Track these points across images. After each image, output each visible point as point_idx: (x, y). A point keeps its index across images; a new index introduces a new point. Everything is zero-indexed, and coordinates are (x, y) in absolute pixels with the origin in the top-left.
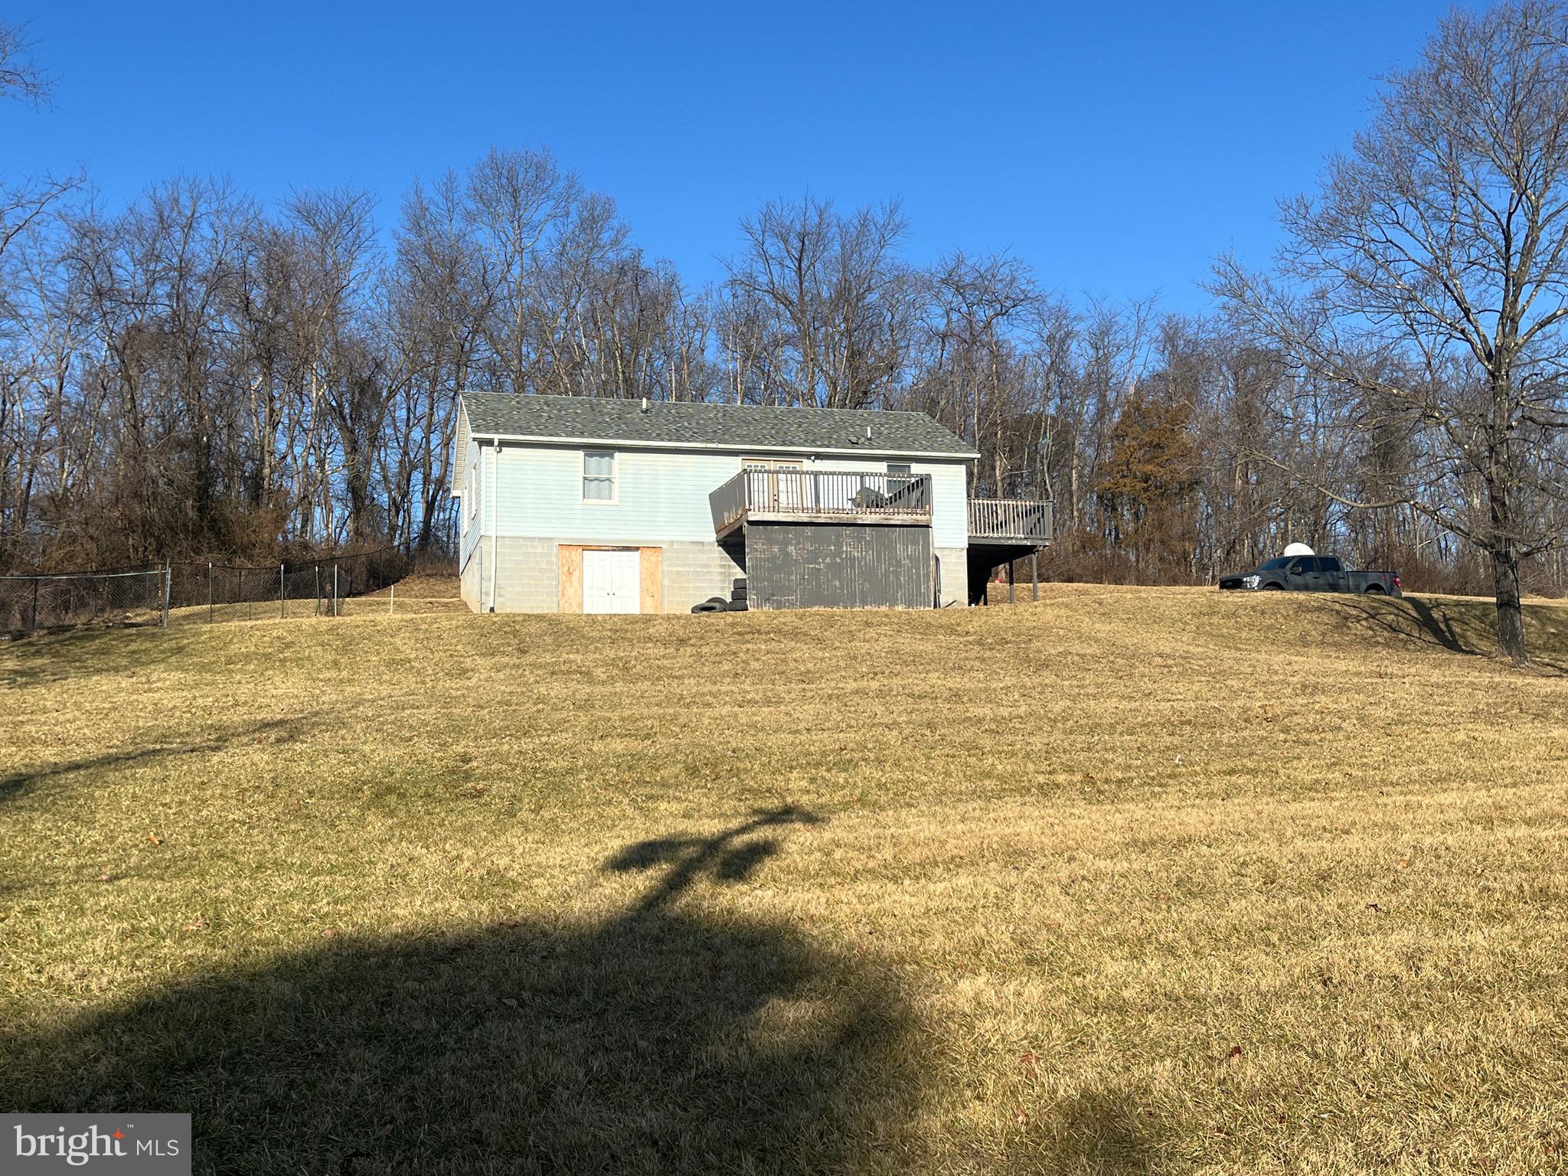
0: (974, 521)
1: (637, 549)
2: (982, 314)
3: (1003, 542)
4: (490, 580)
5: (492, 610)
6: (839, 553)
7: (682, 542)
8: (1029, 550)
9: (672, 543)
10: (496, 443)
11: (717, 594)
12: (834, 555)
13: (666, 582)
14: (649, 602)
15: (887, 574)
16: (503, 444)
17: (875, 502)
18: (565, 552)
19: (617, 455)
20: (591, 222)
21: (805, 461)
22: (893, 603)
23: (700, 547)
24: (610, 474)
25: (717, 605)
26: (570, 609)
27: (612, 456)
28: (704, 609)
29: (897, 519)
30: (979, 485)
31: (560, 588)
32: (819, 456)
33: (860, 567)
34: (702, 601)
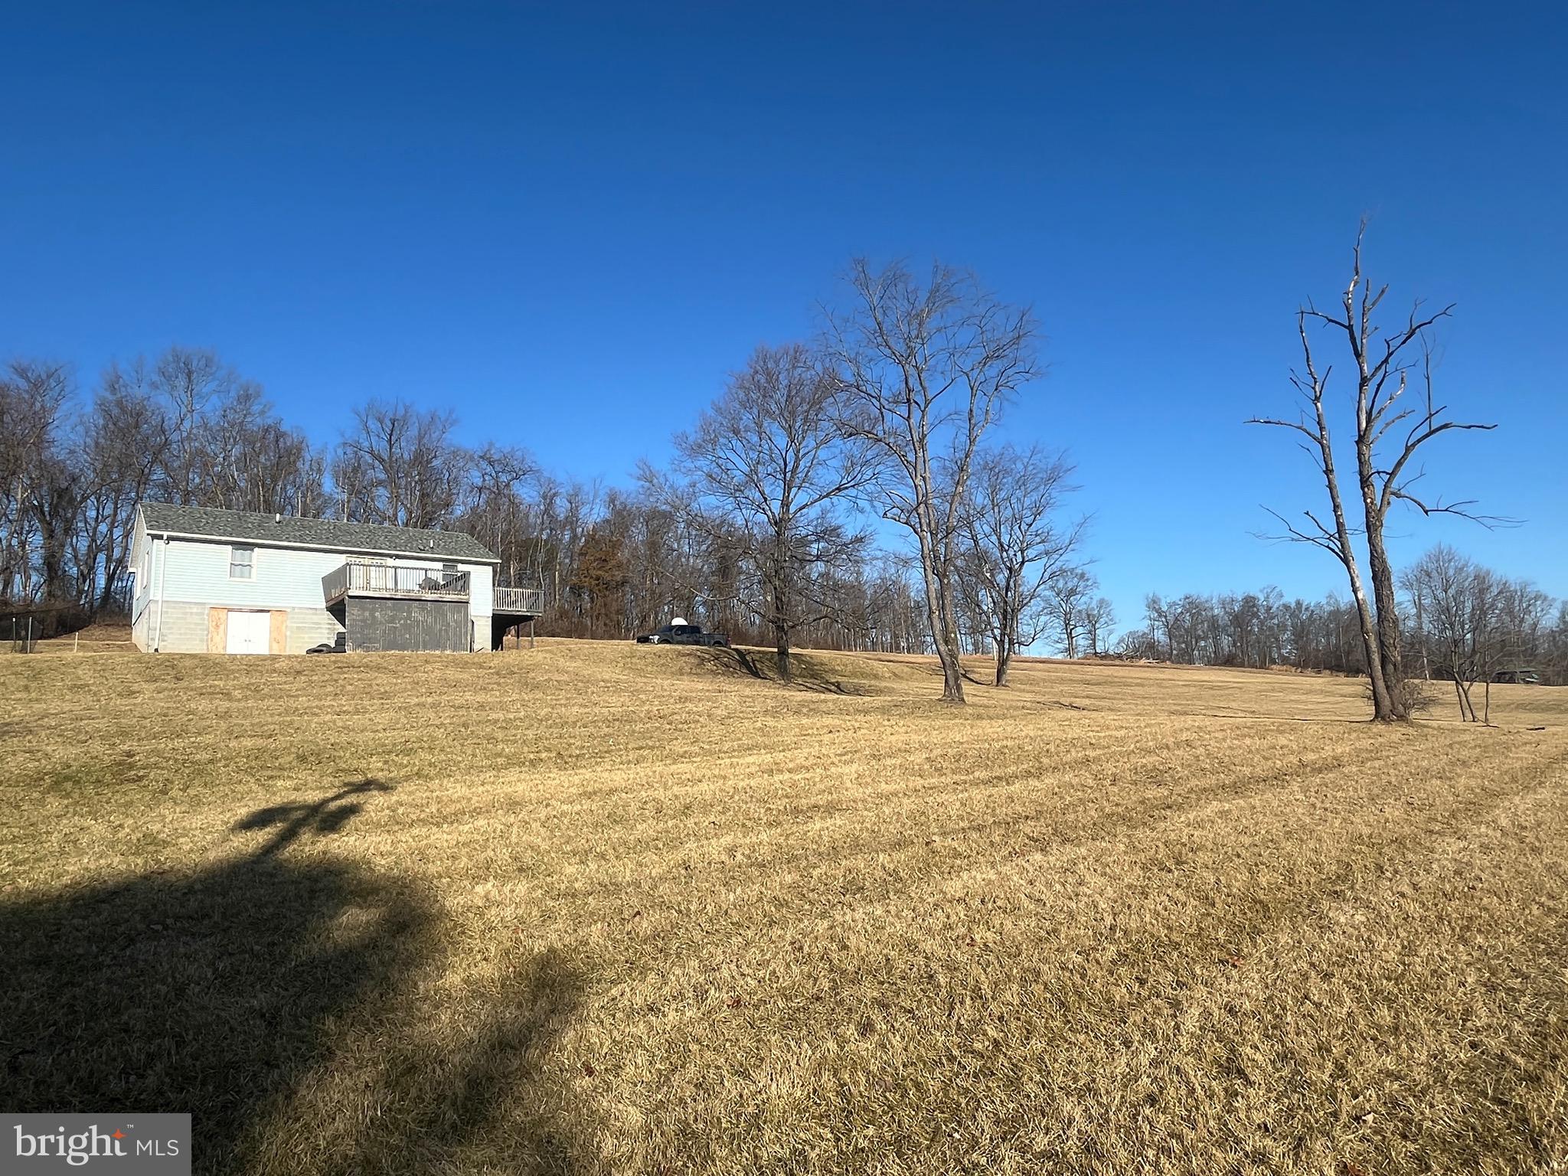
0: (497, 600)
1: (269, 611)
2: (504, 478)
3: (514, 613)
4: (155, 629)
5: (156, 650)
6: (409, 617)
7: (300, 608)
8: (530, 618)
9: (294, 608)
10: (165, 538)
11: (325, 642)
12: (406, 619)
13: (288, 633)
14: (275, 646)
15: (441, 630)
16: (170, 539)
17: (434, 586)
18: (214, 612)
19: (256, 549)
20: (246, 398)
21: (389, 559)
22: (444, 648)
23: (314, 611)
24: (250, 561)
25: (324, 649)
26: (216, 650)
27: (253, 550)
28: (315, 651)
29: (448, 598)
30: (501, 579)
31: (210, 636)
32: (398, 557)
33: (423, 627)
34: (314, 646)
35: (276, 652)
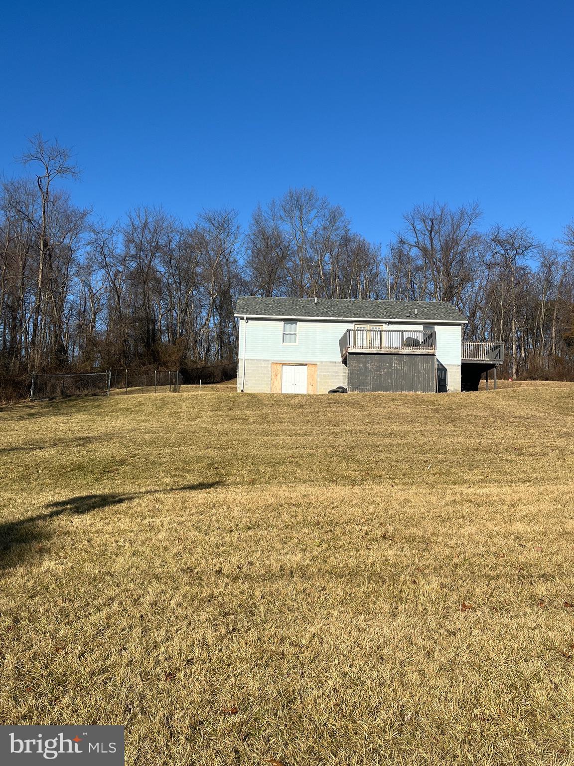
0: (465, 353)
1: (306, 365)
3: (479, 362)
4: (242, 377)
5: (242, 391)
6: (391, 367)
7: (326, 362)
8: (493, 366)
9: (322, 362)
10: (245, 319)
11: (341, 385)
12: (388, 368)
13: (319, 380)
14: (311, 388)
15: (414, 376)
16: (248, 319)
17: (414, 343)
18: (274, 366)
19: (298, 323)
20: (333, 219)
21: (384, 325)
22: (416, 390)
23: (335, 364)
24: (296, 331)
25: (340, 390)
26: (276, 391)
27: (296, 324)
28: (334, 391)
29: (418, 352)
30: (469, 335)
31: (272, 382)
32: (390, 323)
33: (401, 374)
34: (334, 388)
35: (311, 393)
